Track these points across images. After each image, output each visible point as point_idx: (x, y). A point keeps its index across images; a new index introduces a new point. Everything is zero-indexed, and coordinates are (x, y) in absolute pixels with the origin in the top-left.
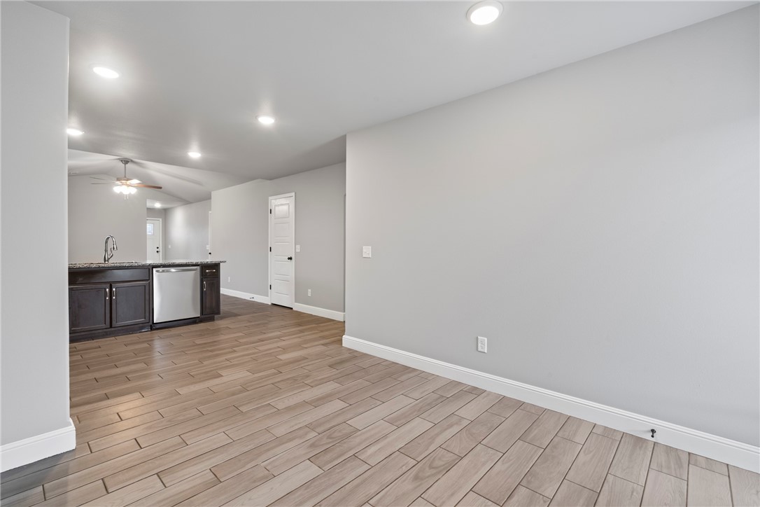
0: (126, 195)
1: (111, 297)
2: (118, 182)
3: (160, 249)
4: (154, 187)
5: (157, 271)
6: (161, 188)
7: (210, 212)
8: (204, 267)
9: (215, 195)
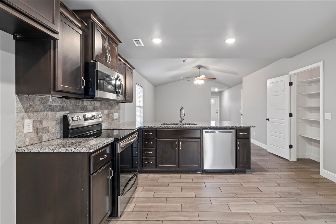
0: (200, 85)
1: (179, 148)
2: (196, 78)
3: (218, 111)
4: (211, 79)
5: (206, 132)
6: (215, 79)
7: (242, 91)
8: (238, 130)
9: (245, 80)
